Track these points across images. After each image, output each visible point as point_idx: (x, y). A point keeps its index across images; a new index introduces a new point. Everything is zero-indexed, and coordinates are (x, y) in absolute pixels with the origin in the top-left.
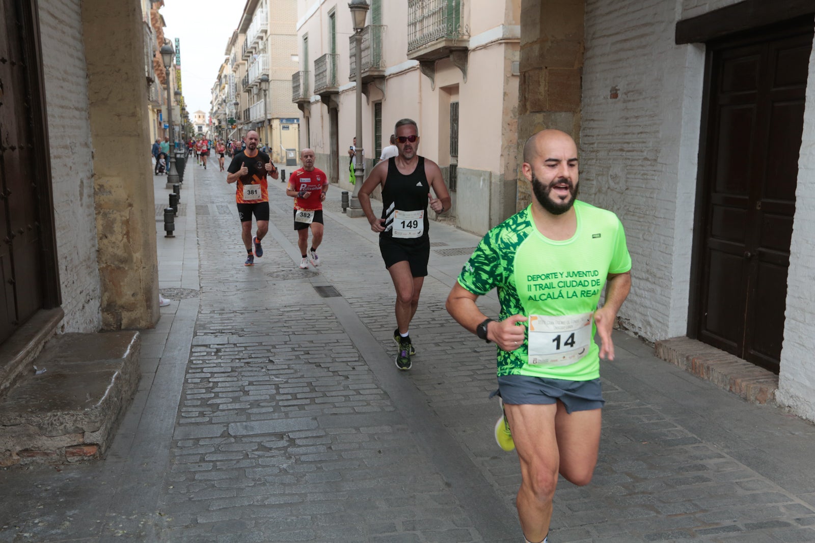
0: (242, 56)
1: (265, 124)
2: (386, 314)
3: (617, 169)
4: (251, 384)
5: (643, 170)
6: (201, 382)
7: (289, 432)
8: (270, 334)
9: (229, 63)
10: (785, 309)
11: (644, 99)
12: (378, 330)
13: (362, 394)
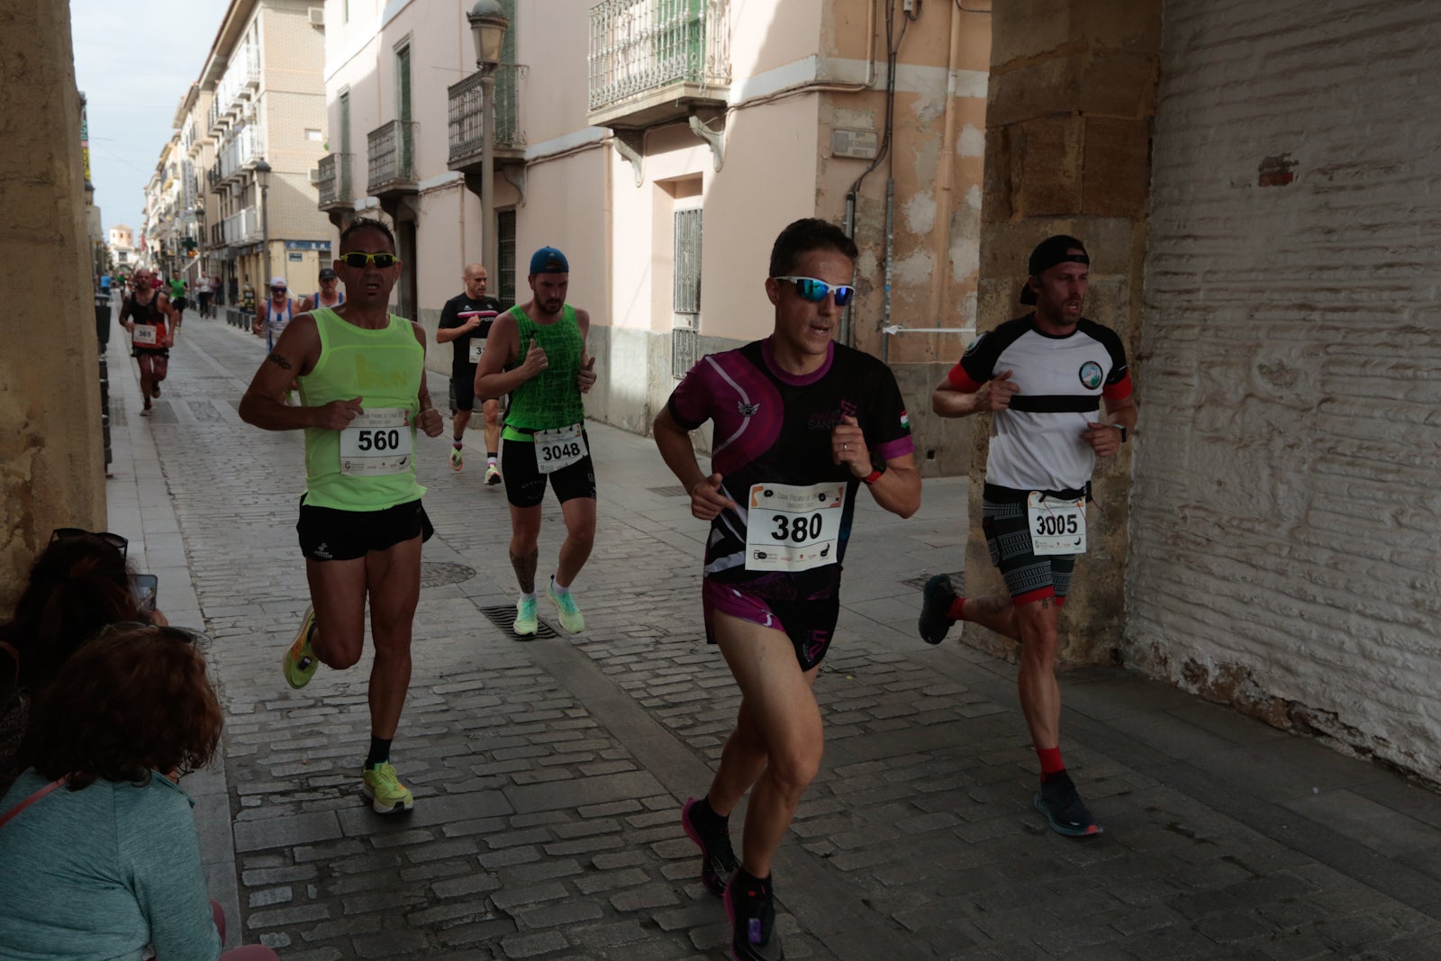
0: (209, 129)
1: (255, 250)
9: (179, 143)
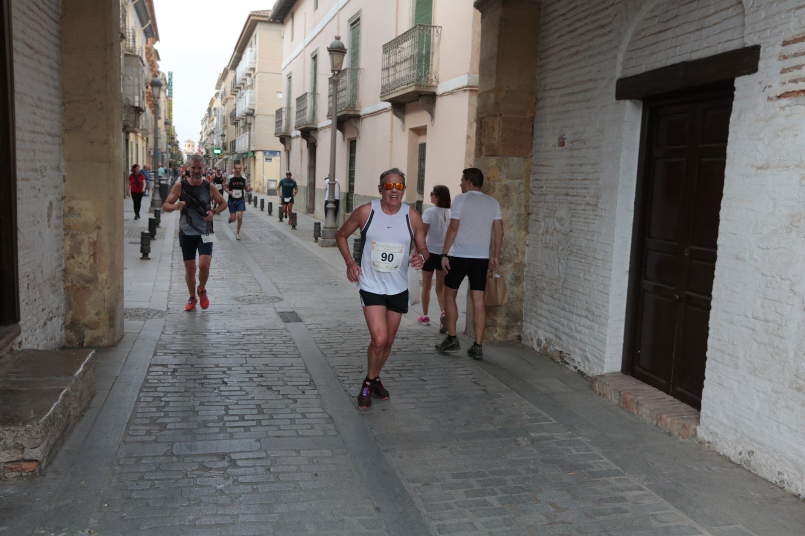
0: (231, 91)
1: (249, 156)
2: (342, 341)
3: (562, 213)
4: (202, 404)
5: (585, 214)
6: (153, 400)
7: (231, 453)
8: (228, 356)
9: (218, 97)
10: (706, 350)
11: (587, 148)
12: (333, 355)
13: (307, 418)
